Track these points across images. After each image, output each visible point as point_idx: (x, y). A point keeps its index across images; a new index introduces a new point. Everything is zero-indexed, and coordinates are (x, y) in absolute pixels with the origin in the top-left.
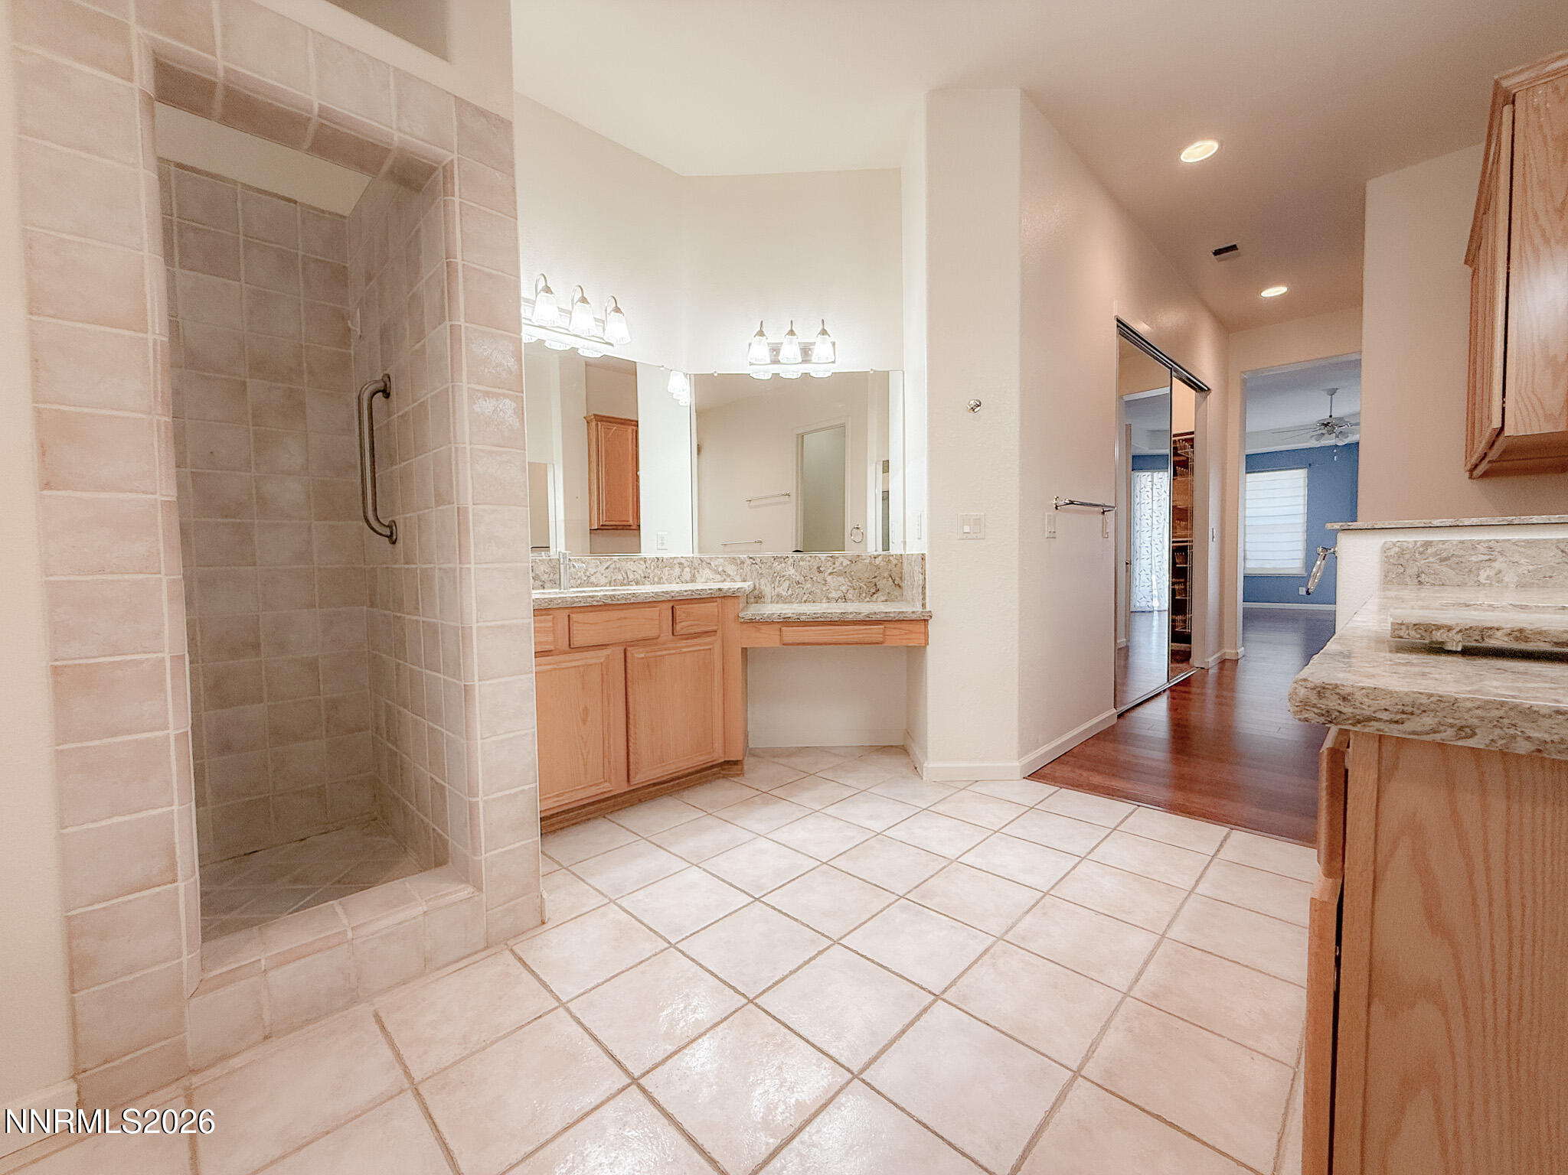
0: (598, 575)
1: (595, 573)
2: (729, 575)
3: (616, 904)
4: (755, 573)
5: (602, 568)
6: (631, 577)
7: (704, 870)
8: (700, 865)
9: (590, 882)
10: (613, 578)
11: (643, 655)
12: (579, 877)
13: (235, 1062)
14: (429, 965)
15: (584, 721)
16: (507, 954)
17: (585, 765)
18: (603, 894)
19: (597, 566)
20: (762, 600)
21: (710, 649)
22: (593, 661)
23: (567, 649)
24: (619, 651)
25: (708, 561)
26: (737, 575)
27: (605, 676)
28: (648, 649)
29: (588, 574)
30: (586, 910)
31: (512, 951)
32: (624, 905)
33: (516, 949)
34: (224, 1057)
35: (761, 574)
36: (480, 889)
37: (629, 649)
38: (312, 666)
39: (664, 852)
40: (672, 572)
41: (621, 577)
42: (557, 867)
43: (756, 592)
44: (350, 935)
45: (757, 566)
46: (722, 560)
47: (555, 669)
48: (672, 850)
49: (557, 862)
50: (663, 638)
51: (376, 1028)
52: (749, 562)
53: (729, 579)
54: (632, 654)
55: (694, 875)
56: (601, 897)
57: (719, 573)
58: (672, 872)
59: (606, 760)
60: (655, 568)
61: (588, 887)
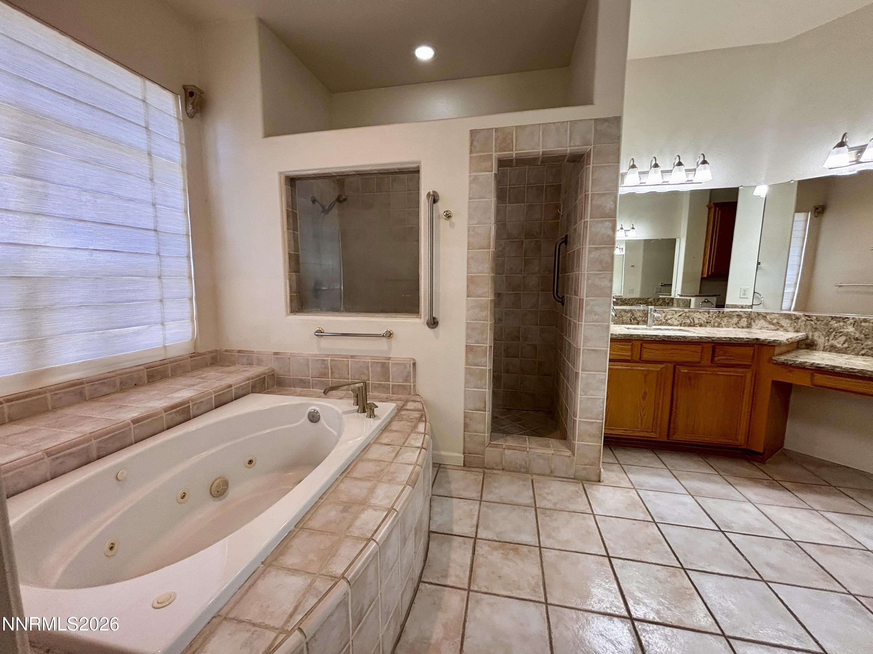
0: (673, 319)
1: (671, 318)
2: (782, 327)
3: (636, 491)
4: (809, 327)
5: (676, 316)
6: (697, 321)
7: (696, 500)
8: (695, 497)
9: (629, 475)
10: (684, 321)
11: (686, 371)
12: (625, 472)
13: (495, 471)
14: (551, 474)
15: (644, 398)
16: (581, 484)
17: (642, 420)
18: (632, 483)
19: (673, 315)
20: (814, 347)
21: (742, 376)
22: (653, 369)
23: (639, 360)
24: (671, 366)
25: (765, 315)
26: (791, 326)
27: (659, 379)
28: (691, 368)
29: (666, 318)
30: (621, 486)
31: (583, 485)
32: (640, 493)
33: (585, 485)
34: (493, 469)
35: (816, 328)
36: (574, 455)
37: (677, 366)
38: (535, 347)
39: (676, 481)
40: (730, 320)
41: (688, 321)
42: (616, 462)
43: (809, 341)
44: (528, 450)
45: (812, 323)
46: (777, 315)
47: (630, 369)
48: (681, 482)
49: (618, 460)
50: (703, 363)
51: (531, 484)
52: (804, 318)
53: (782, 329)
54: (679, 370)
55: (688, 499)
56: (630, 484)
57: (773, 324)
58: (675, 492)
59: (655, 421)
60: (716, 317)
61: (626, 477)
